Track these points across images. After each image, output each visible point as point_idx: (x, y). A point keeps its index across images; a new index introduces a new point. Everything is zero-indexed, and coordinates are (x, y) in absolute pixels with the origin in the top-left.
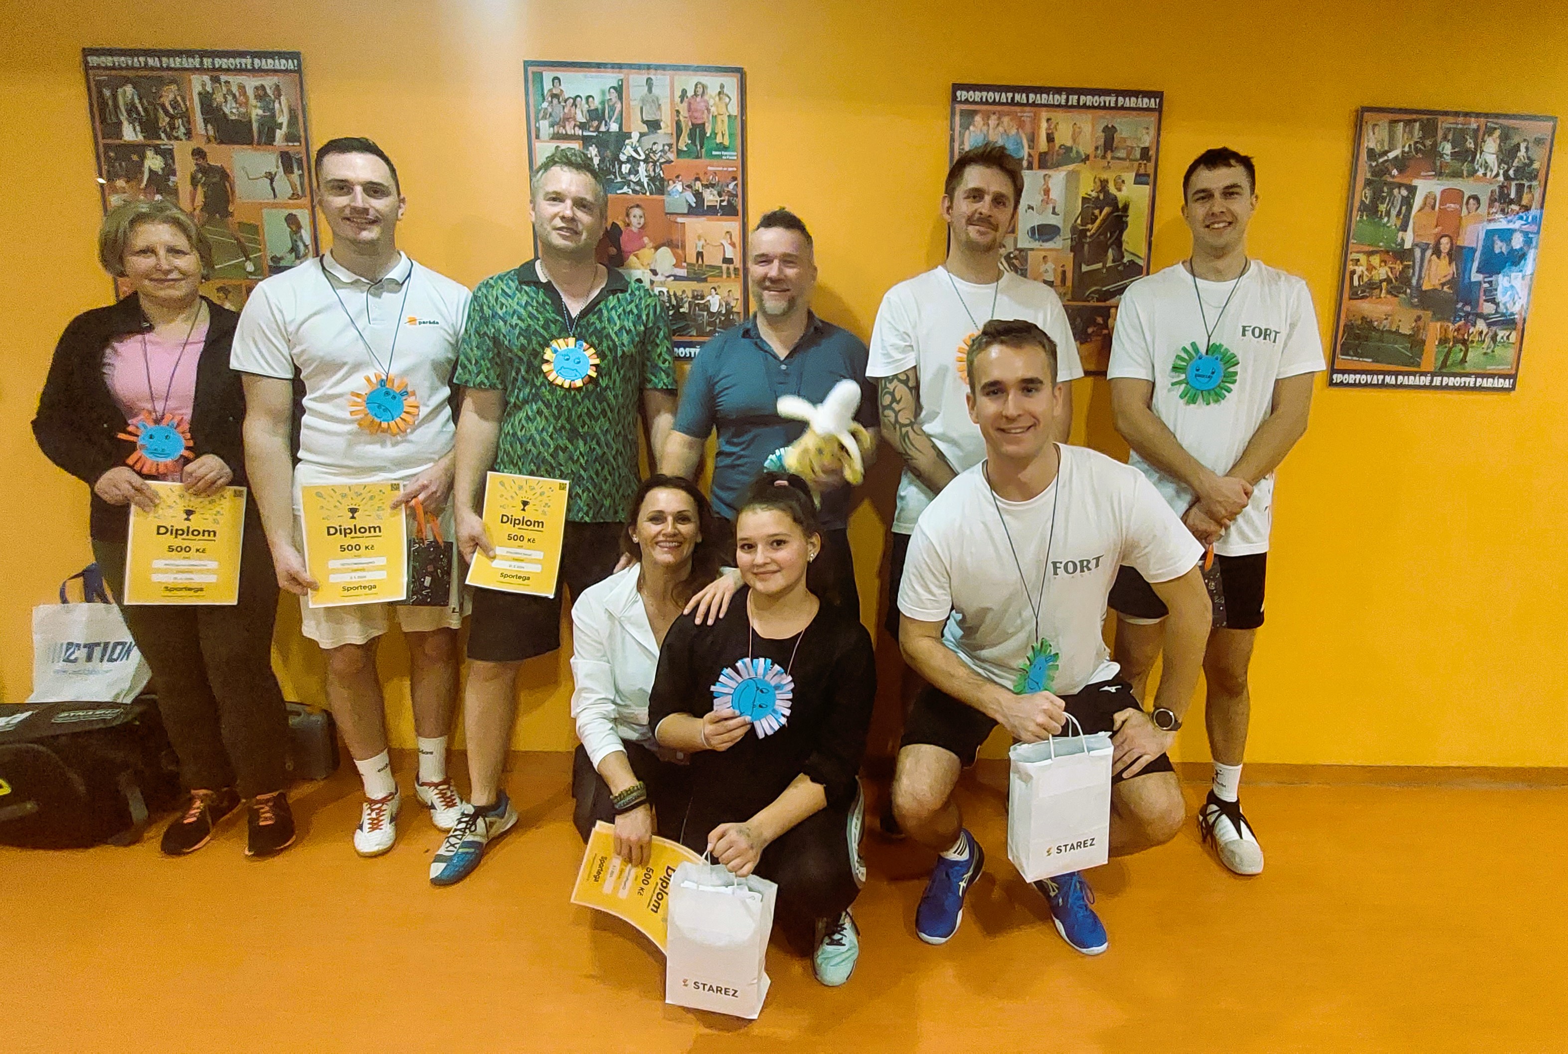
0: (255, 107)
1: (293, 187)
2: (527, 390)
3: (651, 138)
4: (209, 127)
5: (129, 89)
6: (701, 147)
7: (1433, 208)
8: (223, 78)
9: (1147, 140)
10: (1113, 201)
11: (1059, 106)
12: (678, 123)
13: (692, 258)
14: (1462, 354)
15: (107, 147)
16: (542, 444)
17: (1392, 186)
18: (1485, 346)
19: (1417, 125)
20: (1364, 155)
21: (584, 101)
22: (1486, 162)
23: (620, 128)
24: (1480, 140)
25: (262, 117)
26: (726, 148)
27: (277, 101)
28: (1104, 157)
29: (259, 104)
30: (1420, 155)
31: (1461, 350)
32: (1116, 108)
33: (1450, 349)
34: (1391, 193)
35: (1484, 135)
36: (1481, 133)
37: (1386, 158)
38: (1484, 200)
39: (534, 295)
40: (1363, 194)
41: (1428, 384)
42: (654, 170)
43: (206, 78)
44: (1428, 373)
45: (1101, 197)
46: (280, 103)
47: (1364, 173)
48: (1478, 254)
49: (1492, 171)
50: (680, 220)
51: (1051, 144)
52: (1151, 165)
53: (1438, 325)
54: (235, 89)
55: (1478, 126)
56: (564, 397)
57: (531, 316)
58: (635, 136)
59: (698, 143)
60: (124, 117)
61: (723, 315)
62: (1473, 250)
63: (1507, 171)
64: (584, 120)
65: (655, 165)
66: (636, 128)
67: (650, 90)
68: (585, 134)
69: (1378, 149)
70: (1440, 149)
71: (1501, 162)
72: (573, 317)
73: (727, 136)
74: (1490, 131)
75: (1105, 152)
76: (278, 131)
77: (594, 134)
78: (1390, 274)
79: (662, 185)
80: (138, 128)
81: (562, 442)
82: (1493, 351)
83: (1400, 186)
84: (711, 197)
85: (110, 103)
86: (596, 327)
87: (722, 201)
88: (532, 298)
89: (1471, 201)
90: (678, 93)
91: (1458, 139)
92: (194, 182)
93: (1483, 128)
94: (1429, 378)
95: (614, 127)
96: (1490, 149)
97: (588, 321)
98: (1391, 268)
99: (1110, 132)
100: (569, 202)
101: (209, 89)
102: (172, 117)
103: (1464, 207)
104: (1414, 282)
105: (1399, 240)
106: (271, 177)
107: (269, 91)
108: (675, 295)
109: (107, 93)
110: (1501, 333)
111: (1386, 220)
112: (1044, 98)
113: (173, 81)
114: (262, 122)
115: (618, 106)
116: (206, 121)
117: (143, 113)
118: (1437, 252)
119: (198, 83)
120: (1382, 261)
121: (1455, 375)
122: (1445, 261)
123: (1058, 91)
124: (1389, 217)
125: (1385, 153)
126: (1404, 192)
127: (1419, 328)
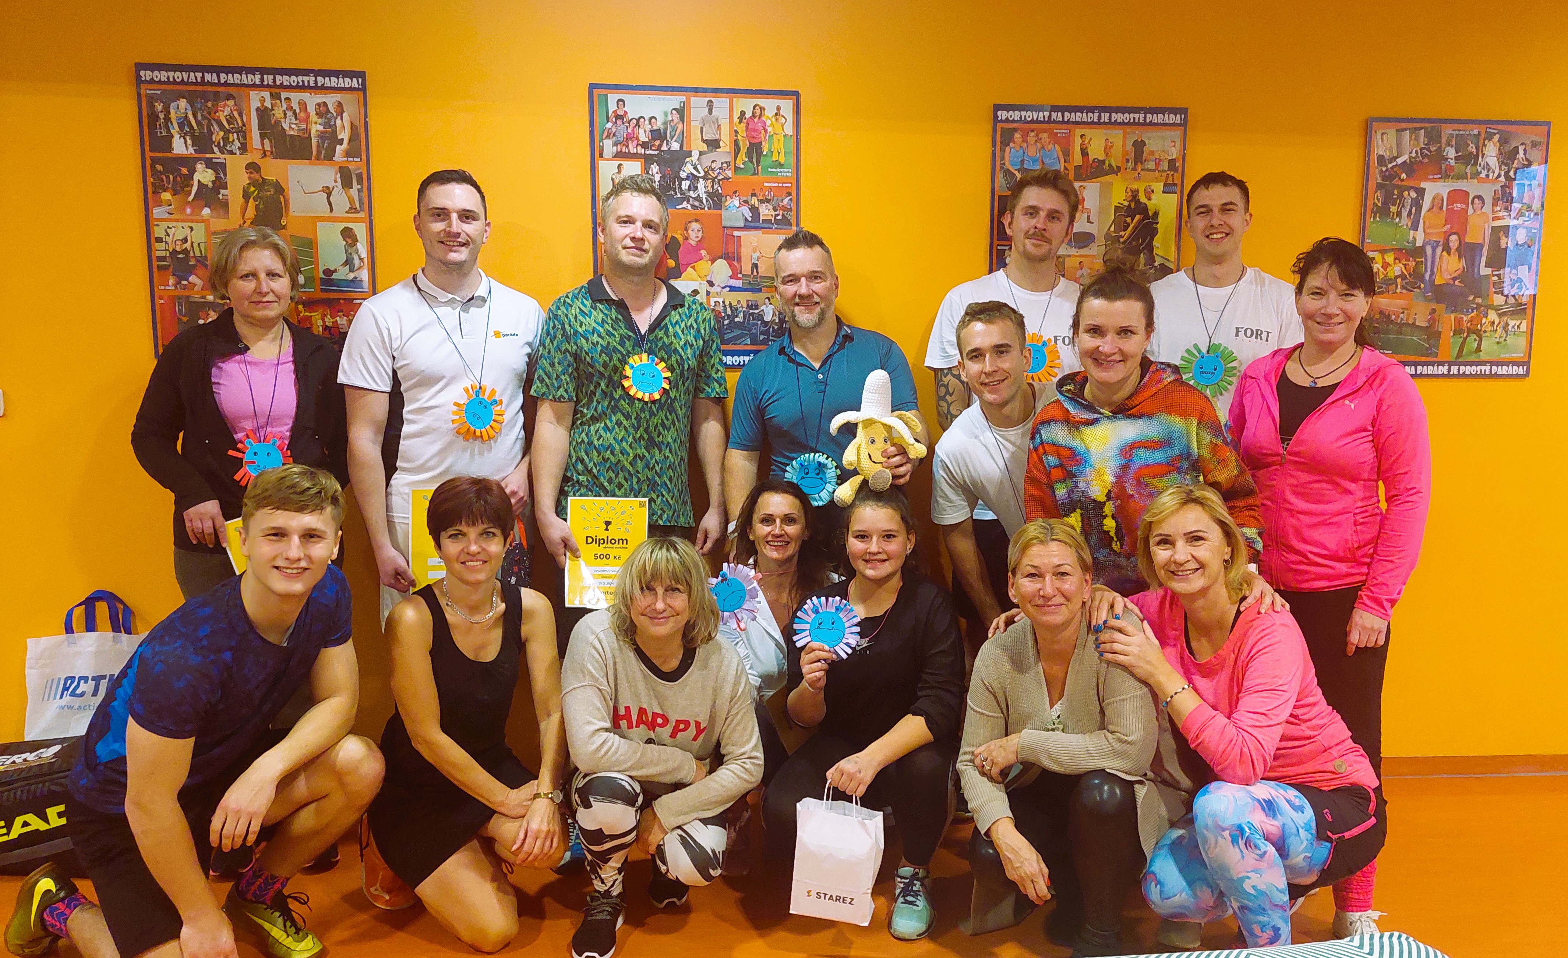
0: (316, 123)
1: (351, 201)
2: (606, 403)
3: (712, 156)
4: (266, 141)
5: (183, 103)
6: (758, 165)
7: (1441, 208)
8: (284, 95)
9: (1174, 154)
10: (1143, 209)
11: (1093, 123)
12: (736, 143)
13: (746, 268)
14: (1477, 343)
15: (154, 161)
16: (622, 453)
17: (1402, 189)
18: (1497, 335)
19: (1423, 131)
20: (1374, 162)
21: (647, 122)
22: (1488, 164)
23: (681, 147)
24: (1481, 145)
25: (322, 132)
26: (781, 166)
27: (339, 118)
28: (1134, 169)
29: (319, 121)
30: (1426, 160)
31: (1475, 340)
32: (1145, 124)
33: (1465, 339)
34: (1401, 196)
35: (1485, 139)
36: (1482, 139)
37: (1395, 163)
38: (1488, 200)
39: (606, 312)
40: (1376, 198)
41: (1446, 373)
42: (713, 186)
43: (266, 94)
44: (1447, 362)
45: (1133, 206)
46: (342, 119)
47: (1376, 177)
48: (1485, 250)
49: (1494, 172)
50: (736, 233)
51: (1085, 158)
52: (1178, 176)
53: (1453, 316)
54: (296, 107)
55: (1479, 132)
56: (642, 410)
57: (609, 334)
58: (695, 154)
59: (754, 160)
60: (175, 130)
61: (776, 324)
62: (1481, 246)
63: (1509, 171)
64: (647, 140)
65: (713, 181)
66: (697, 147)
67: (710, 112)
68: (647, 152)
69: (1387, 155)
70: (1445, 154)
71: (1501, 163)
72: (643, 333)
73: (782, 154)
74: (1490, 137)
75: (1136, 164)
76: (338, 146)
77: (656, 153)
78: (1404, 271)
79: (720, 201)
80: (189, 142)
81: (642, 451)
82: (1505, 340)
83: (1409, 189)
84: (767, 212)
85: (162, 116)
86: (664, 342)
87: (777, 215)
88: (606, 315)
89: (1476, 200)
90: (736, 115)
91: (1460, 144)
92: (246, 196)
93: (1483, 135)
94: (1446, 367)
95: (675, 146)
96: (1491, 152)
97: (656, 337)
98: (1405, 265)
99: (1139, 145)
100: (639, 224)
101: (268, 104)
102: (228, 132)
103: (1470, 206)
104: (1427, 276)
105: (1411, 239)
106: (328, 192)
107: (331, 109)
108: (730, 304)
109: (159, 107)
110: (1512, 323)
111: (1397, 220)
112: (1078, 117)
113: (230, 97)
114: (322, 136)
115: (680, 126)
116: (263, 137)
117: (195, 127)
118: (1447, 249)
119: (255, 99)
120: (1395, 259)
121: (1471, 364)
122: (1454, 257)
123: (1092, 110)
124: (1400, 219)
125: (1395, 158)
126: (1413, 195)
127: (1434, 321)
